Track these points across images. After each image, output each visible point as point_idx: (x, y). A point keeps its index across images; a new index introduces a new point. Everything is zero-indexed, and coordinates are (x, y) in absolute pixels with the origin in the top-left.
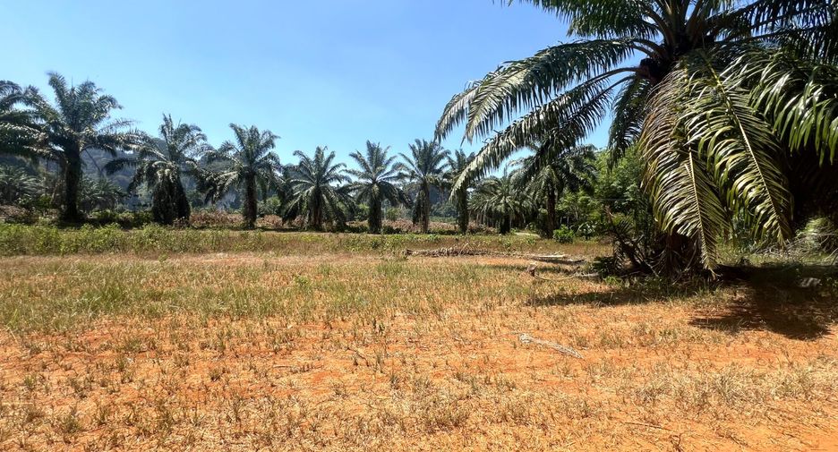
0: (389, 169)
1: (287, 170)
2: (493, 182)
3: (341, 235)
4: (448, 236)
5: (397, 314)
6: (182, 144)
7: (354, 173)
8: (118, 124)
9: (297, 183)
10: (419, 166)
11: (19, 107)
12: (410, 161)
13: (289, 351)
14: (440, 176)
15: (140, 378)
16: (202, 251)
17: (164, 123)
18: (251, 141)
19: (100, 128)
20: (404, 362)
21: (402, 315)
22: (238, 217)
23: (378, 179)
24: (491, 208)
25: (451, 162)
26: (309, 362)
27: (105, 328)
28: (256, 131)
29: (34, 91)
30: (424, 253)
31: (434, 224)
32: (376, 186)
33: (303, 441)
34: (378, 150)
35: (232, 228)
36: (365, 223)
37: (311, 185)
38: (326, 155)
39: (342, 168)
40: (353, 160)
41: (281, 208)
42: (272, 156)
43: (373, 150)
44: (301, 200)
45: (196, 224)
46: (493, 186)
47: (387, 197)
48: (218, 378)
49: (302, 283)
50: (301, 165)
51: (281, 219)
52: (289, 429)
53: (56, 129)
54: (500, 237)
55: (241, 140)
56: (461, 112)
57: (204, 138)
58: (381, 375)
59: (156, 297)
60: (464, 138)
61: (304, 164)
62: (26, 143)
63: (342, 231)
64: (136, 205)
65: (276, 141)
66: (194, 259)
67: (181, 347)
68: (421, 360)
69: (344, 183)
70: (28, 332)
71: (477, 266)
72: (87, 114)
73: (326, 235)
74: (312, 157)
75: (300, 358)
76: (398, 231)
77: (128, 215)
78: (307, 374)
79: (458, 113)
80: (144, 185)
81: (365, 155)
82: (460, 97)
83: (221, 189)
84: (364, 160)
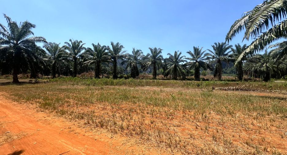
0: (203, 56)
1: (165, 60)
2: (258, 57)
3: (184, 81)
4: (232, 82)
5: (211, 112)
6: (137, 55)
7: (188, 59)
8: (124, 52)
9: (168, 64)
10: (216, 54)
11: (106, 51)
12: (212, 52)
13: (172, 119)
14: (227, 56)
15: (134, 119)
16: (143, 86)
17: (133, 50)
18: (154, 52)
19: (120, 54)
20: (218, 132)
21: (214, 113)
22: (151, 76)
23: (198, 60)
24: (256, 69)
25: (233, 50)
26: (179, 124)
27: (125, 105)
28: (156, 49)
29: (108, 47)
30: (221, 89)
31: (224, 77)
32: (197, 63)
33: (181, 150)
34: (198, 49)
35: (150, 79)
36: (193, 77)
37: (173, 64)
38: (178, 53)
39: (184, 57)
40: (188, 54)
41: (164, 72)
42: (161, 56)
43: (196, 50)
44: (170, 70)
45: (141, 78)
46: (258, 59)
47: (202, 67)
48: (153, 123)
49: (173, 98)
50: (170, 58)
51: (163, 76)
52: (176, 145)
53: (112, 55)
54: (264, 83)
55: (152, 52)
56: (240, 27)
57: (142, 53)
58: (208, 134)
59: (134, 97)
60: (244, 38)
61: (171, 58)
62: (107, 59)
63: (184, 80)
64: (127, 73)
65: (162, 51)
66: (141, 88)
67: (142, 112)
68: (225, 132)
69: (185, 63)
70: (111, 103)
71: (251, 96)
72: (118, 50)
73: (179, 81)
74: (173, 55)
75: (175, 122)
76: (207, 80)
77: (126, 75)
78: (179, 128)
79: (238, 29)
80: (129, 68)
81: (193, 52)
82: (238, 21)
83: (147, 68)
84: (192, 54)
